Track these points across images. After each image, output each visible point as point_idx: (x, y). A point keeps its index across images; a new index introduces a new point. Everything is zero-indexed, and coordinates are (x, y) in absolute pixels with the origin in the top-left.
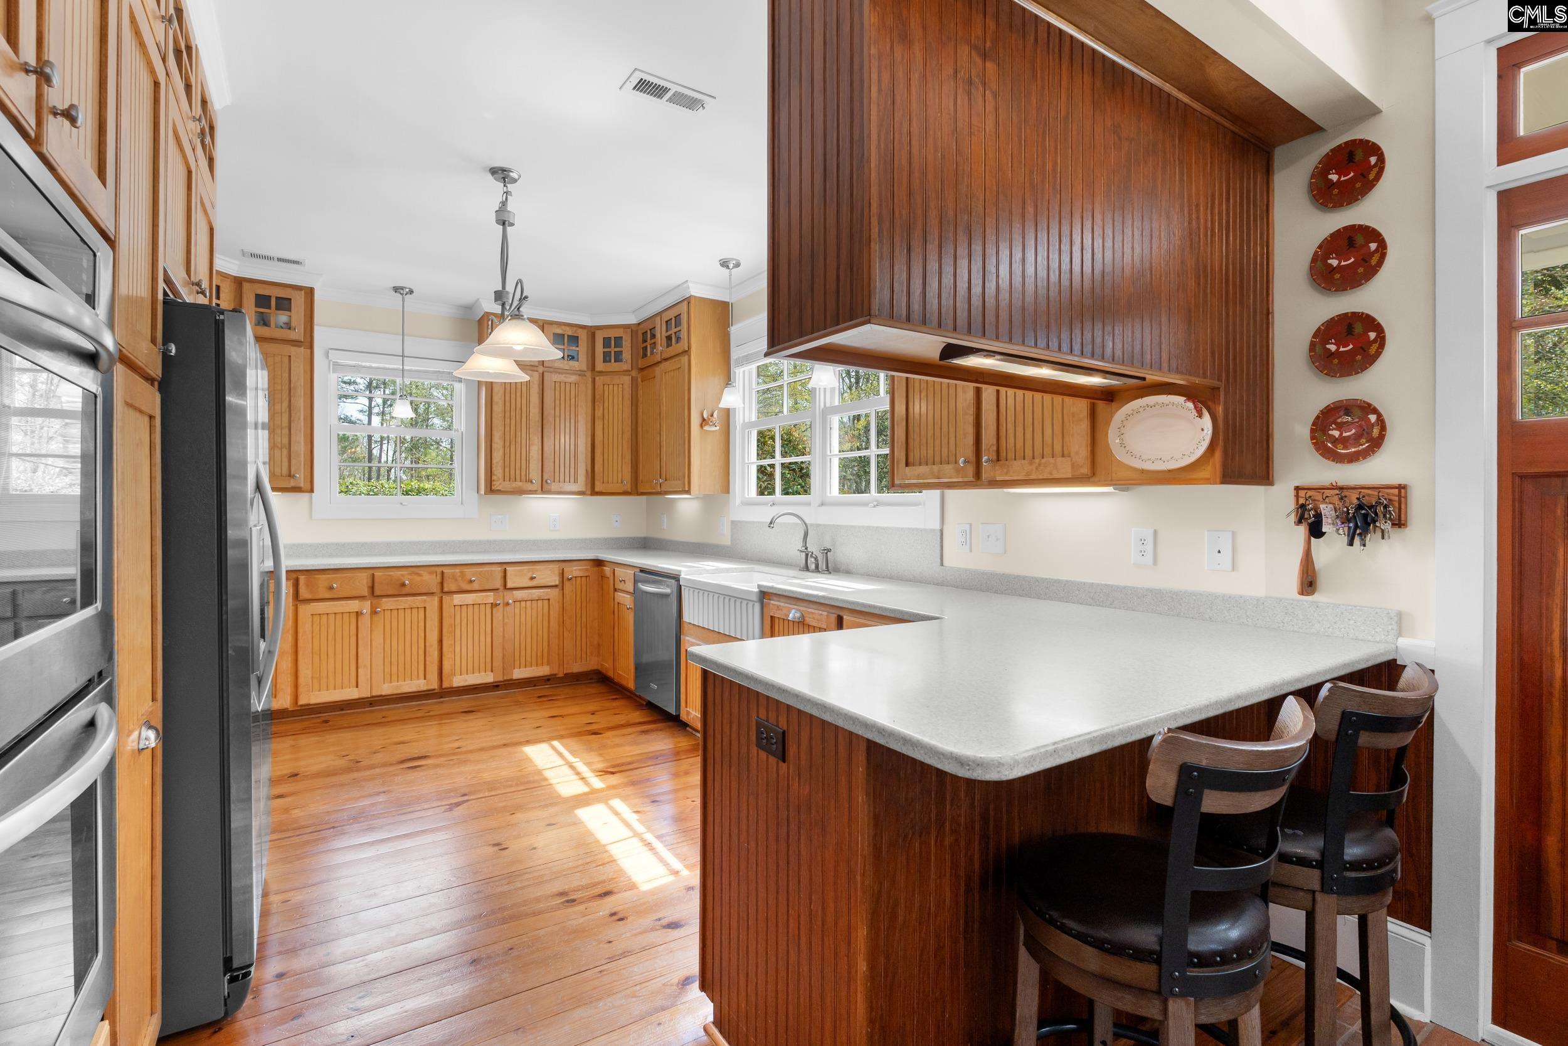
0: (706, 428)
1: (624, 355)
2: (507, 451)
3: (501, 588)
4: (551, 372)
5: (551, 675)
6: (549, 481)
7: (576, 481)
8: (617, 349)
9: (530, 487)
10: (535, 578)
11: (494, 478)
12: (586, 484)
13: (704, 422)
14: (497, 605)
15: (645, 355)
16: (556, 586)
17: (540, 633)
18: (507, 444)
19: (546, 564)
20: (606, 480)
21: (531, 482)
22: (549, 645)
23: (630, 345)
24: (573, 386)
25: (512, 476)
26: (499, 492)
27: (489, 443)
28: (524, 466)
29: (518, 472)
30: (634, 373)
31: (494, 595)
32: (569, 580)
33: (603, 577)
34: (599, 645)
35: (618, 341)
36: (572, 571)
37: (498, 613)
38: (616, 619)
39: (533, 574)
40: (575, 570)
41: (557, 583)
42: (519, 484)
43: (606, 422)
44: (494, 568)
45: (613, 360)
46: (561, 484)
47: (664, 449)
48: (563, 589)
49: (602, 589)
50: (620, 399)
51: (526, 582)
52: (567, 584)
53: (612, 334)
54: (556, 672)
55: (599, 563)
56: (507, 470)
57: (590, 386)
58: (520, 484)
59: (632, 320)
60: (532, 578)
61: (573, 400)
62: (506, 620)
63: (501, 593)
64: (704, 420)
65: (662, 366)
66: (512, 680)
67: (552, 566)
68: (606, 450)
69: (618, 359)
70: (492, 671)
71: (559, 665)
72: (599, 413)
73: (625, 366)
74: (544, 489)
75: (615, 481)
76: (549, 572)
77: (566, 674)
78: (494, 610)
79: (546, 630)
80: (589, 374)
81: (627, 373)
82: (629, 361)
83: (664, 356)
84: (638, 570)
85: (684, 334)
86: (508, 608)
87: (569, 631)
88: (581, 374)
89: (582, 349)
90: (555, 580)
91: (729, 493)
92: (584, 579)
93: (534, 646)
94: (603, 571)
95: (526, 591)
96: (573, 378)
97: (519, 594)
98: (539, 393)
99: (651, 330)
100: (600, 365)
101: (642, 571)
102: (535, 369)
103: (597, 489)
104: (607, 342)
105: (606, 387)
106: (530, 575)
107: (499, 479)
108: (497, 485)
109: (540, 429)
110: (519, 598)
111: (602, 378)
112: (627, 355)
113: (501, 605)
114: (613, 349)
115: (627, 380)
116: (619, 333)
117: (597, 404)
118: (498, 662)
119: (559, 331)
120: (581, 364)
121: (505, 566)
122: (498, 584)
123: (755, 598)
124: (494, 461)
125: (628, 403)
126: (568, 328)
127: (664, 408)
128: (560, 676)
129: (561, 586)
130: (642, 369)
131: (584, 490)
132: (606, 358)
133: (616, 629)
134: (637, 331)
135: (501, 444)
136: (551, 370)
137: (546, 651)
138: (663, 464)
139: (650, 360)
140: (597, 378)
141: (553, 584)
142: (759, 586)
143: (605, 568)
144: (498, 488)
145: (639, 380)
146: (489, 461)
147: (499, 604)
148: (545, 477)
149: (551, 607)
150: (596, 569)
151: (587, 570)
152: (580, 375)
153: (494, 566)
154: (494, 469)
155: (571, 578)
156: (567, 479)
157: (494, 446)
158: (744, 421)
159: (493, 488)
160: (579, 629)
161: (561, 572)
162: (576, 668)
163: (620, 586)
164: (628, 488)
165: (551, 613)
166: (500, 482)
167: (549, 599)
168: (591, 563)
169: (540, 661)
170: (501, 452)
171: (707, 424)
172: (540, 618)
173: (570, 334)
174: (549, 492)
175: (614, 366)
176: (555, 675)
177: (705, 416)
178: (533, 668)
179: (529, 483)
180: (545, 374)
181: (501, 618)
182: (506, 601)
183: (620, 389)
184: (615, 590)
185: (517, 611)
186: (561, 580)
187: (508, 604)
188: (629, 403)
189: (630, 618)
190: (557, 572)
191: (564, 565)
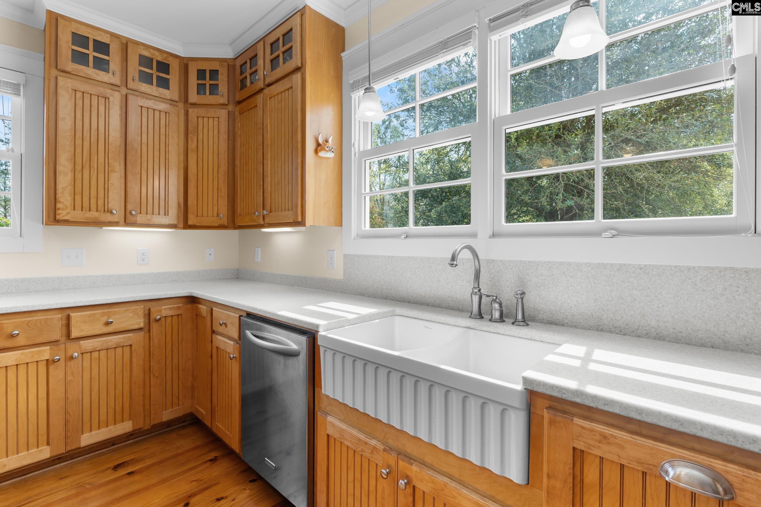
0: (322, 154)
1: (220, 89)
2: (79, 176)
3: (64, 339)
4: (137, 96)
5: (134, 431)
6: (134, 213)
7: (166, 213)
8: (212, 82)
9: (108, 218)
10: (112, 322)
11: (59, 205)
12: (178, 217)
13: (318, 147)
14: (54, 361)
15: (243, 85)
16: (140, 329)
17: (119, 386)
18: (79, 168)
19: (128, 305)
20: (200, 213)
21: (111, 212)
22: (131, 397)
23: (226, 79)
24: (163, 115)
25: (86, 204)
26: (66, 222)
27: (52, 165)
28: (101, 195)
29: (93, 201)
30: (231, 108)
31: (51, 349)
32: (157, 321)
33: (197, 315)
34: (193, 386)
35: (214, 73)
36: (160, 311)
37: (57, 373)
38: (215, 363)
39: (109, 318)
40: (165, 309)
41: (142, 325)
42: (94, 214)
43: (200, 155)
44: (49, 316)
45: (208, 93)
46: (149, 216)
47: (268, 180)
48: (149, 332)
49: (197, 328)
50: (216, 132)
51: (100, 328)
52: (154, 326)
53: (207, 67)
54: (142, 426)
55: (193, 300)
56: (78, 198)
57: (182, 118)
58: (96, 214)
59: (228, 53)
60: (108, 324)
61: (163, 130)
62: (70, 378)
63: (63, 346)
64: (318, 145)
65: (266, 91)
66: (80, 448)
67: (134, 307)
68: (200, 183)
69: (214, 89)
70: (48, 444)
71: (145, 416)
72: (192, 145)
73: (223, 100)
74: (127, 222)
75: (210, 213)
76: (131, 315)
77: (154, 425)
78: (51, 368)
79: (127, 380)
80: (181, 105)
81: (225, 107)
82: (226, 94)
83: (268, 81)
84: (244, 314)
85: (297, 50)
86: (72, 363)
87: (157, 377)
88: (172, 102)
89: (174, 77)
90: (140, 322)
91: (341, 225)
92: (175, 318)
93: (112, 403)
94: (197, 309)
95: (100, 339)
96: (162, 106)
97: (87, 344)
98: (121, 115)
99: (251, 59)
100: (193, 97)
101: (250, 315)
102: (117, 88)
103: (190, 223)
104: (201, 74)
105: (200, 120)
106: (104, 319)
107: (67, 207)
108: (62, 214)
109: (122, 156)
110: (89, 348)
111: (196, 110)
112: (223, 88)
113: (63, 360)
114: (208, 82)
115: (223, 113)
116: (215, 66)
117: (190, 135)
118: (57, 430)
119: (146, 53)
120: (173, 93)
121: (68, 312)
122: (57, 334)
123: (518, 402)
124: (60, 187)
125: (224, 136)
126: (157, 53)
127: (268, 136)
128: (146, 428)
129: (147, 328)
130: (239, 102)
131: (175, 223)
132: (201, 89)
133: (215, 375)
134: (234, 66)
135: (70, 166)
136: (137, 93)
137: (127, 405)
138: (268, 195)
139: (250, 89)
140: (190, 110)
141: (137, 327)
142: (526, 380)
143: (200, 306)
144: (65, 218)
145: (237, 113)
146: (53, 186)
147: (59, 360)
148: (129, 207)
149: (134, 354)
150: (189, 306)
151: (179, 308)
152: (170, 104)
153: (50, 313)
154: (59, 195)
155: (160, 319)
156: (156, 210)
157: (59, 168)
158: (359, 150)
159: (58, 217)
160: (169, 373)
161: (147, 312)
162: (166, 416)
163: (221, 329)
164: (224, 221)
165: (134, 360)
166: (68, 210)
167: (131, 345)
168: (184, 300)
169: (119, 417)
170: (70, 176)
171: (323, 149)
172: (119, 368)
173: (160, 59)
174: (134, 224)
175: (208, 99)
176: (140, 429)
177: (320, 141)
178: (110, 427)
179: (109, 214)
180: (130, 97)
181: (62, 375)
182: (69, 354)
183: (216, 123)
184: (213, 332)
185: (86, 364)
186: (147, 321)
187: (72, 358)
188: (226, 136)
189: (235, 369)
190: (141, 313)
191: (149, 304)
